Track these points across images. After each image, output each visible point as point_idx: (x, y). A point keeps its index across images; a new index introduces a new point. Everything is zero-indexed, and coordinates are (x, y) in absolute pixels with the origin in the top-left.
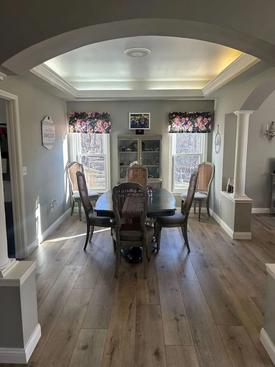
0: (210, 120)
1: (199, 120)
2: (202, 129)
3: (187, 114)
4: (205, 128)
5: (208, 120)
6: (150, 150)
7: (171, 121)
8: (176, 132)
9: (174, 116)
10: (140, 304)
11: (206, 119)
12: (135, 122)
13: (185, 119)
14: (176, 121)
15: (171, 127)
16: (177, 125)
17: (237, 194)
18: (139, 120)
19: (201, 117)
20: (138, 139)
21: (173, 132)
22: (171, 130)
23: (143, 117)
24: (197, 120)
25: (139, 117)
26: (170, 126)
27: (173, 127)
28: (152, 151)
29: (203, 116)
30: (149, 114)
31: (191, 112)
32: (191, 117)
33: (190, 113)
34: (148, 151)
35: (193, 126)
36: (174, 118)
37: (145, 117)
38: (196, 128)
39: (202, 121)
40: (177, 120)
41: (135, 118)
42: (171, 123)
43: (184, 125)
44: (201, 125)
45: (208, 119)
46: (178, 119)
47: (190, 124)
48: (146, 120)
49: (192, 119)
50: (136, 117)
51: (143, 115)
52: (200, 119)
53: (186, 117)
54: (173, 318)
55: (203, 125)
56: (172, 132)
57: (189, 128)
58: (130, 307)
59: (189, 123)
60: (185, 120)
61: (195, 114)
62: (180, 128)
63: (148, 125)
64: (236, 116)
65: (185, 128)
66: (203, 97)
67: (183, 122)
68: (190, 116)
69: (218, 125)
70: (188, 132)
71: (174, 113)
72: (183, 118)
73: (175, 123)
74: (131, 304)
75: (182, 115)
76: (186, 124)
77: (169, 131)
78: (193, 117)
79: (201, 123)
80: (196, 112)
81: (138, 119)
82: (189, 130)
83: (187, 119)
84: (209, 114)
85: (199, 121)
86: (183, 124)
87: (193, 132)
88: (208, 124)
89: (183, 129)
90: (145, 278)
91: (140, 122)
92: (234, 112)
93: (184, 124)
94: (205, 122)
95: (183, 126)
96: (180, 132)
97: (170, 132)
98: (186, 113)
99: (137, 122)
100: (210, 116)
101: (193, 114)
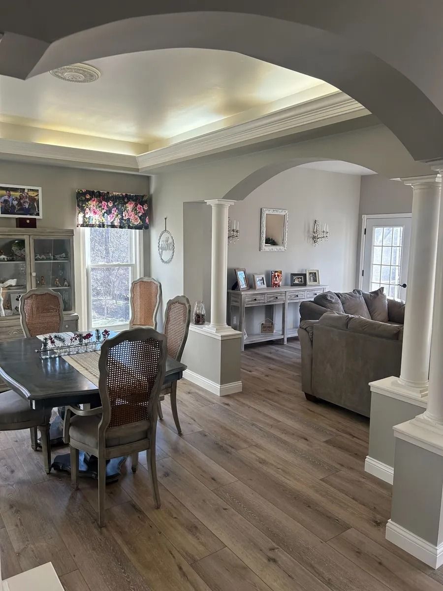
0: (146, 209)
1: (130, 207)
2: (136, 223)
3: (111, 196)
4: (139, 221)
5: (143, 209)
6: (48, 257)
7: (84, 205)
8: (92, 226)
9: (88, 197)
10: (195, 561)
11: (141, 206)
12: (11, 202)
13: (106, 203)
14: (92, 206)
15: (84, 217)
16: (94, 213)
17: (217, 325)
18: (19, 200)
19: (134, 203)
20: (26, 238)
21: (87, 226)
22: (84, 221)
23: (27, 194)
24: (126, 207)
25: (18, 194)
26: (81, 215)
27: (87, 216)
28: (51, 260)
29: (136, 201)
30: (40, 189)
31: (118, 193)
32: (116, 202)
33: (114, 193)
34: (43, 259)
35: (120, 216)
36: (88, 200)
37: (31, 194)
38: (125, 220)
39: (134, 209)
40: (92, 204)
41: (9, 196)
42: (83, 210)
43: (106, 214)
44: (133, 215)
45: (143, 207)
46: (94, 202)
47: (115, 213)
48: (34, 200)
49: (118, 205)
50: (12, 193)
51: (26, 191)
52: (132, 205)
53: (109, 201)
54: (266, 561)
55: (136, 216)
56: (85, 225)
57: (114, 220)
58: (184, 575)
59: (114, 211)
60: (107, 205)
61: (123, 198)
62: (99, 218)
63: (38, 210)
64: (210, 207)
65: (108, 219)
66: (138, 170)
67: (103, 209)
68: (115, 199)
69: (166, 219)
70: (113, 226)
71: (88, 192)
72: (103, 202)
73: (90, 210)
74: (180, 568)
75: (101, 197)
76: (109, 212)
77: (81, 222)
78: (121, 201)
79: (133, 212)
80: (124, 194)
81: (17, 198)
82: (116, 224)
83: (110, 205)
84: (145, 199)
85: (129, 209)
86: (103, 211)
87: (121, 227)
88: (144, 215)
89: (104, 221)
90: (158, 507)
91: (20, 204)
92: (205, 201)
93: (105, 212)
94: (140, 212)
95: (103, 215)
96: (99, 226)
97: (82, 226)
98: (108, 193)
99: (15, 203)
100: (146, 202)
101: (120, 197)
